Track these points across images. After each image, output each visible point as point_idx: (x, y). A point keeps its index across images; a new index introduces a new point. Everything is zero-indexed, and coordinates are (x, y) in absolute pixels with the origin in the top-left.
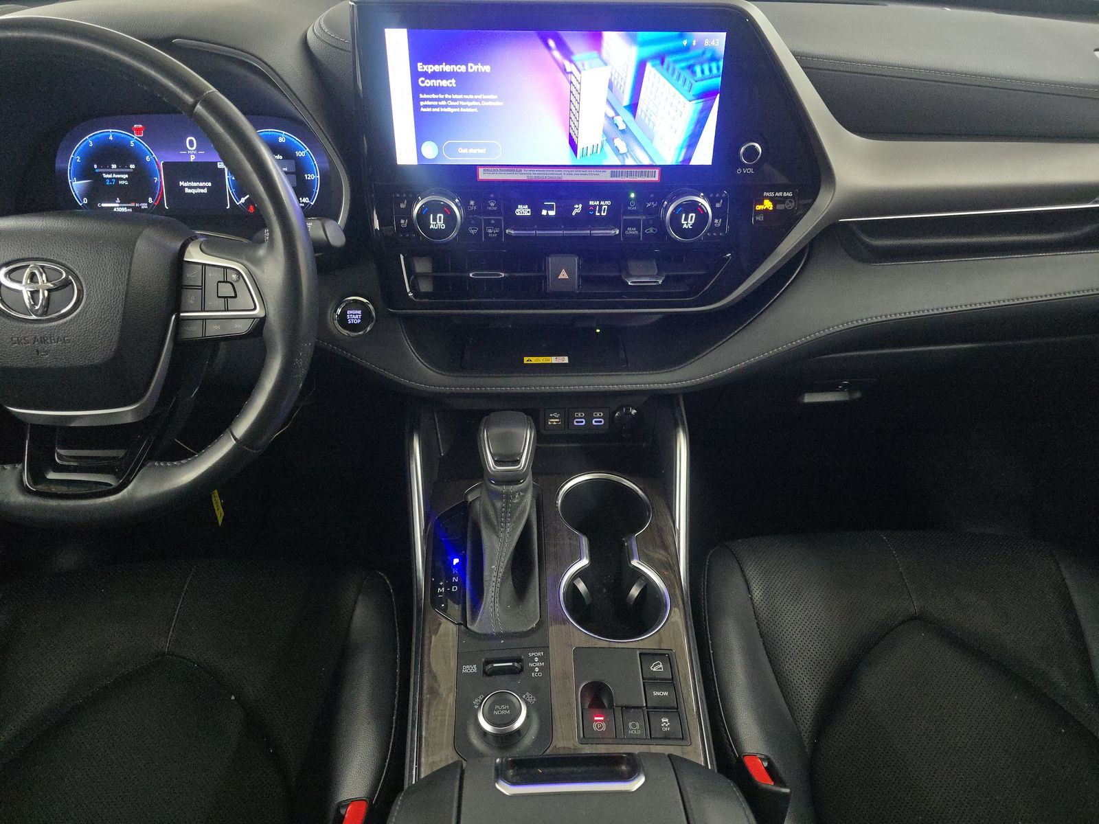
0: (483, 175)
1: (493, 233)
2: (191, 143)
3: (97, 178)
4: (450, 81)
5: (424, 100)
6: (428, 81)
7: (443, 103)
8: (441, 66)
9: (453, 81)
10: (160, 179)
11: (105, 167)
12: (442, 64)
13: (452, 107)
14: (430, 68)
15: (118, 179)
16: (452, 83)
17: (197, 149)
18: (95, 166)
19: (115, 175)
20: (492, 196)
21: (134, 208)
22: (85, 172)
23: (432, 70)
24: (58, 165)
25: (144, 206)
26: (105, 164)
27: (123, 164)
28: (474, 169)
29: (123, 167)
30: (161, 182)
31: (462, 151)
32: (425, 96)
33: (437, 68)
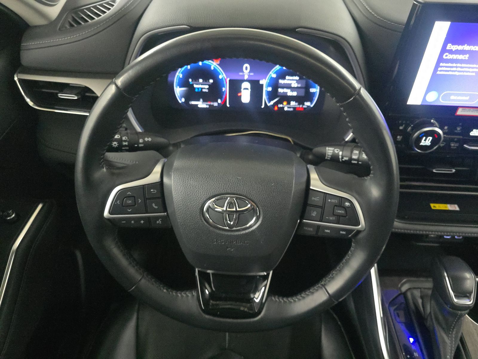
0: (460, 112)
1: (454, 146)
2: (246, 68)
3: (191, 87)
4: (465, 56)
5: (442, 67)
6: (450, 55)
7: (454, 69)
8: (463, 46)
9: (468, 56)
10: (226, 89)
11: (196, 81)
12: (464, 45)
13: (459, 71)
14: (454, 48)
15: (202, 88)
16: (467, 57)
17: (250, 72)
18: (190, 80)
19: (202, 86)
20: (460, 124)
21: (210, 105)
22: (184, 83)
23: (456, 49)
24: (170, 79)
25: (216, 104)
26: (196, 79)
27: (206, 79)
28: (456, 108)
29: (206, 81)
30: (226, 91)
31: (452, 97)
32: (444, 64)
33: (460, 48)
